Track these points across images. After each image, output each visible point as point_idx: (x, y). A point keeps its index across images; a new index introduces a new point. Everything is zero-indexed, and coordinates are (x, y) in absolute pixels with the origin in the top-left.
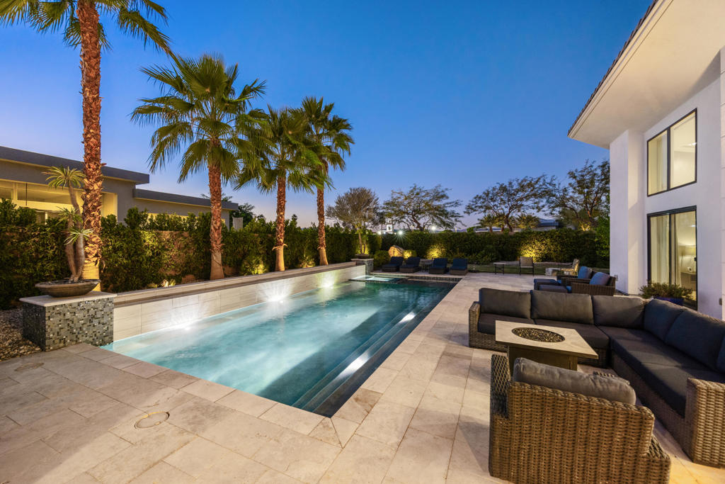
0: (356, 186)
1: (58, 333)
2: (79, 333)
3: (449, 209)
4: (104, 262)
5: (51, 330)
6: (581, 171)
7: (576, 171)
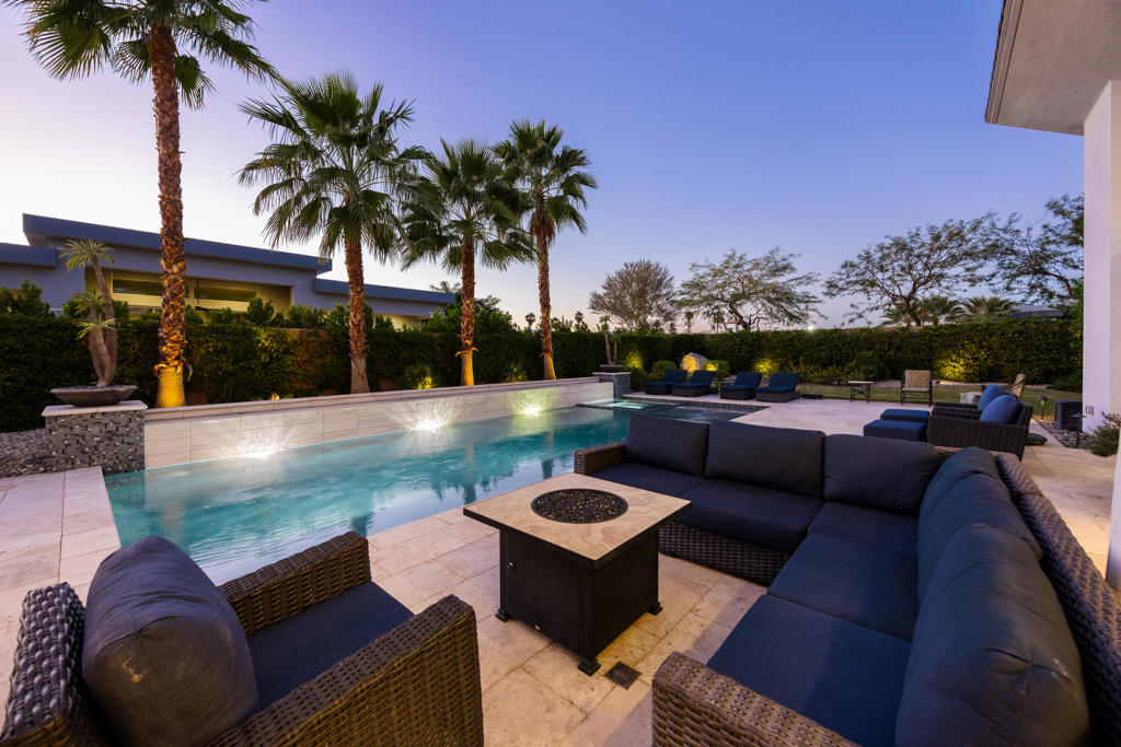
0: (635, 260)
1: (63, 451)
2: (93, 454)
3: (799, 290)
4: (190, 367)
5: (54, 447)
6: (1074, 201)
7: (1065, 198)
